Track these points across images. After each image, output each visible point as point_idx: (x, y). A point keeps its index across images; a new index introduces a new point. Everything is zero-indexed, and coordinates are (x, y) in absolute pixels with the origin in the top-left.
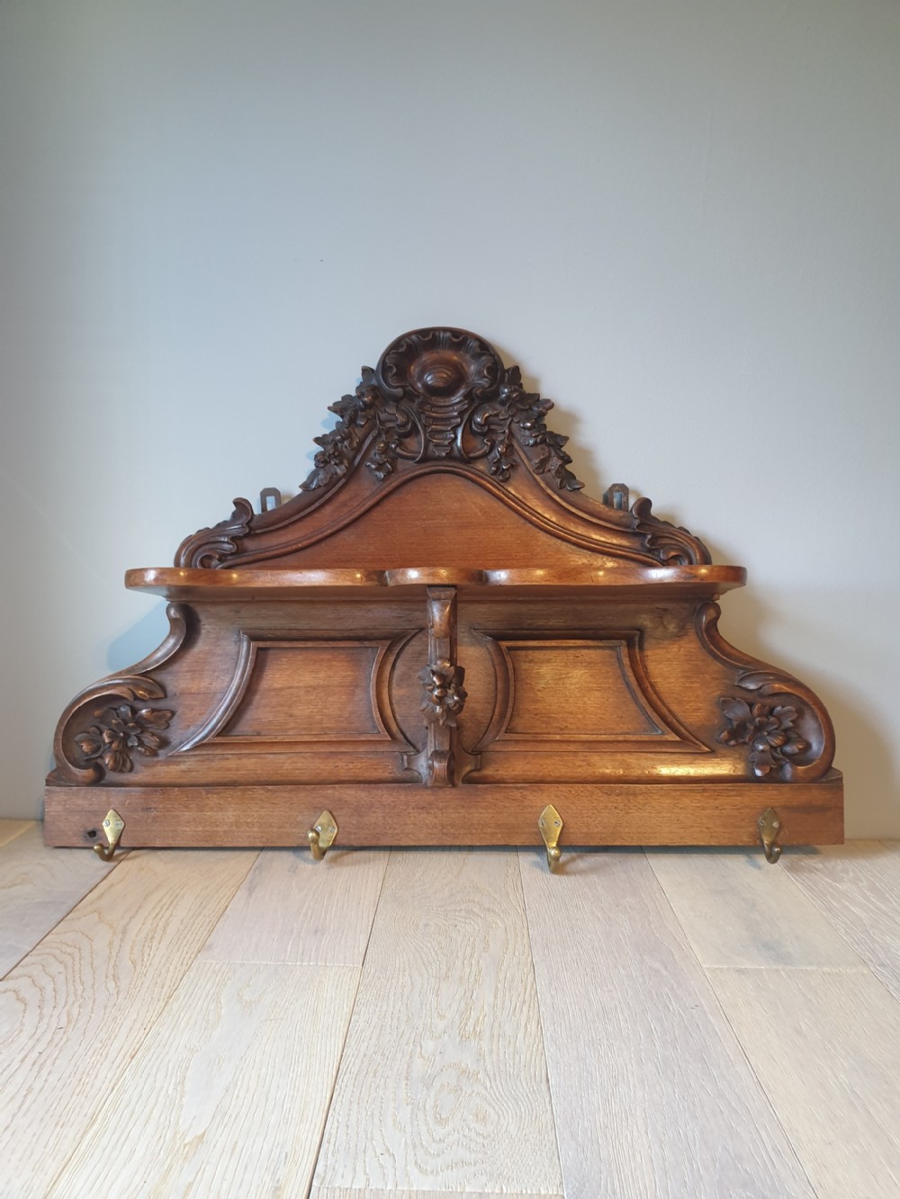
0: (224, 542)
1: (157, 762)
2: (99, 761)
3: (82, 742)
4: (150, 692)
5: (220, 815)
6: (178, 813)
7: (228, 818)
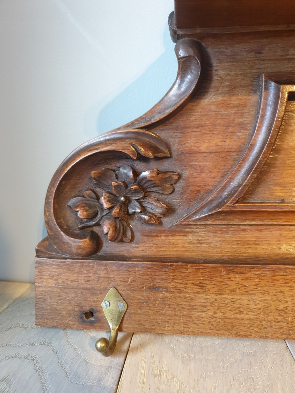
1: (161, 232)
2: (96, 229)
3: (77, 207)
4: (155, 150)
5: (245, 299)
6: (192, 295)
7: (255, 303)
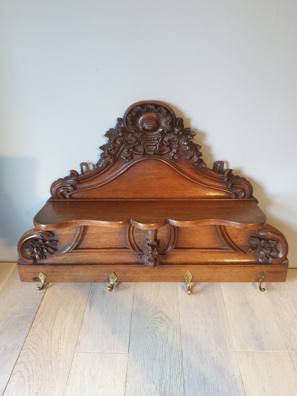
0: (68, 186)
1: (54, 256)
3: (27, 252)
6: (64, 273)
7: (80, 274)
